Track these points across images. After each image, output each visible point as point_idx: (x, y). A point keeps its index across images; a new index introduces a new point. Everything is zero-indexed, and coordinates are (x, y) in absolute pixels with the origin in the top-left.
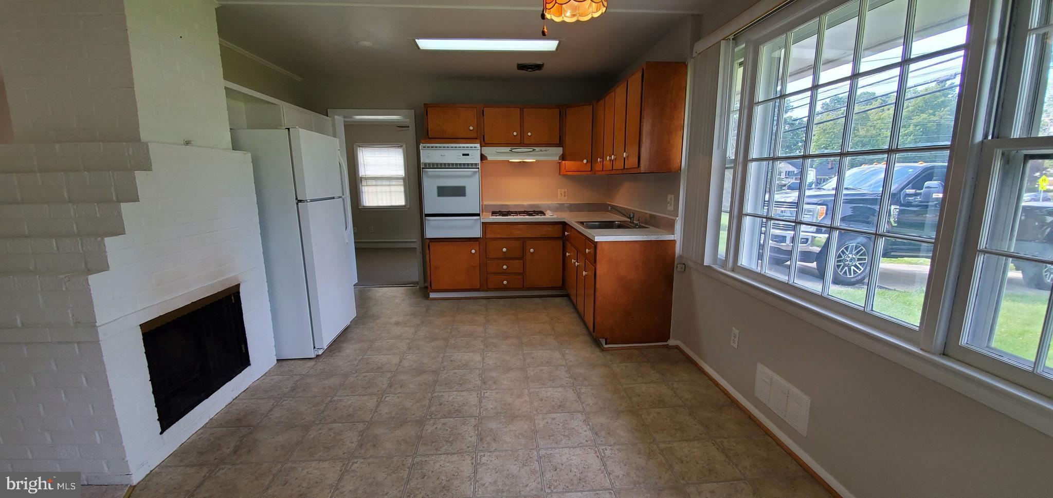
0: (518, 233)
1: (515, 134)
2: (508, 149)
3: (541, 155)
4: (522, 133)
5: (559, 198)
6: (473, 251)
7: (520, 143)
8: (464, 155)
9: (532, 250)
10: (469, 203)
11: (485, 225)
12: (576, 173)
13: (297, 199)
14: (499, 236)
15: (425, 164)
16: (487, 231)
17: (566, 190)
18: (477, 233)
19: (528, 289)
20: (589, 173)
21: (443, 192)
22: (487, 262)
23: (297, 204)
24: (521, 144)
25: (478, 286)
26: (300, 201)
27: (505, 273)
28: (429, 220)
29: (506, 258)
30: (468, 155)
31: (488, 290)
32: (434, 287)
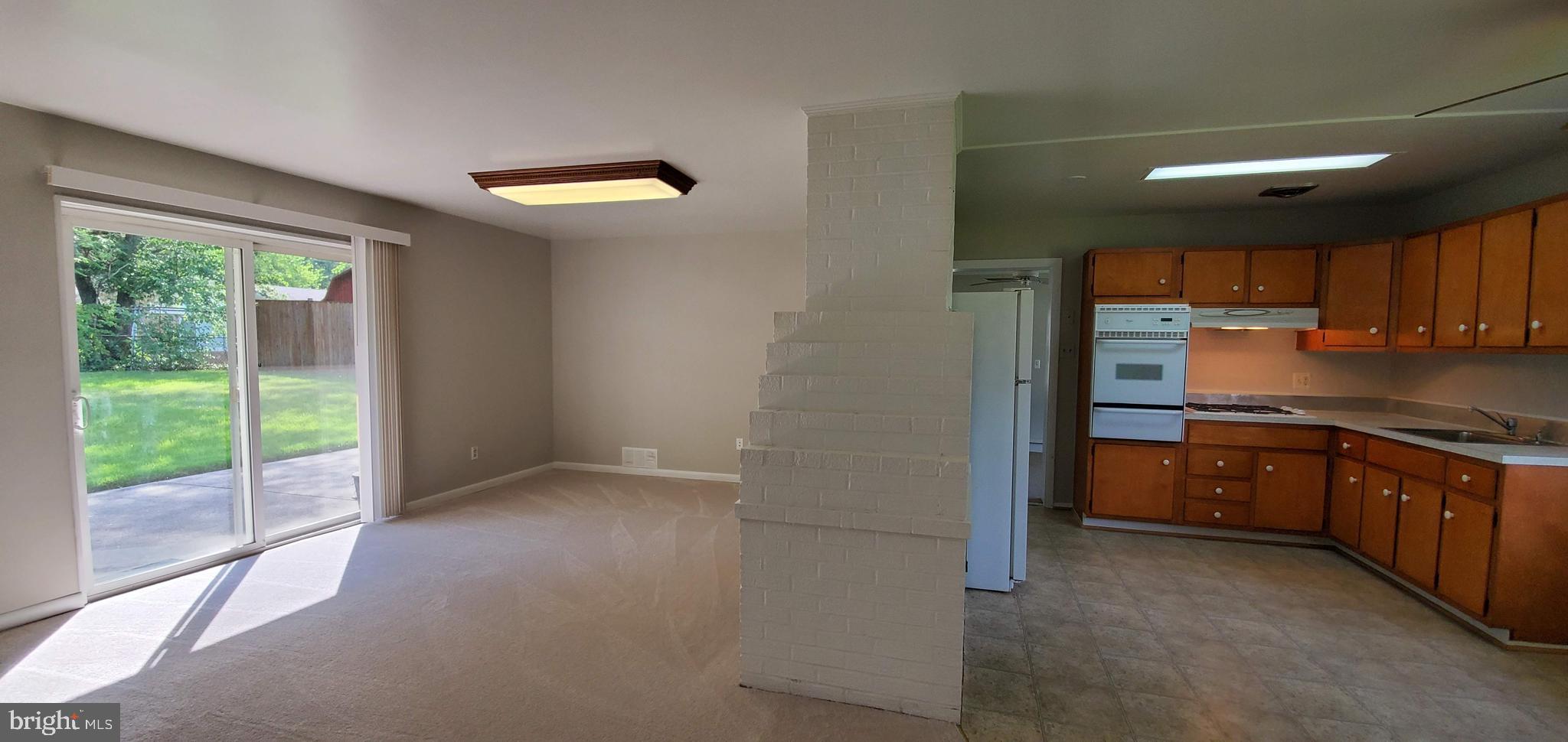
0: (1244, 439)
1: (1236, 288)
2: (1221, 311)
3: (1277, 321)
4: (1248, 287)
5: (1294, 387)
6: (1166, 462)
7: (1245, 301)
8: (1163, 320)
9: (1269, 468)
10: (1168, 390)
11: (1189, 424)
12: (1350, 349)
13: (1017, 377)
14: (1210, 442)
15: (1101, 333)
16: (1191, 433)
17: (1308, 375)
18: (1175, 434)
19: (1256, 529)
20: (1384, 349)
21: (1125, 372)
22: (1188, 480)
23: (1017, 385)
24: (1247, 303)
25: (1169, 516)
26: (1021, 382)
27: (1217, 500)
28: (1099, 412)
29: (1219, 477)
30: (1170, 320)
31: (1185, 523)
32: (1095, 510)
